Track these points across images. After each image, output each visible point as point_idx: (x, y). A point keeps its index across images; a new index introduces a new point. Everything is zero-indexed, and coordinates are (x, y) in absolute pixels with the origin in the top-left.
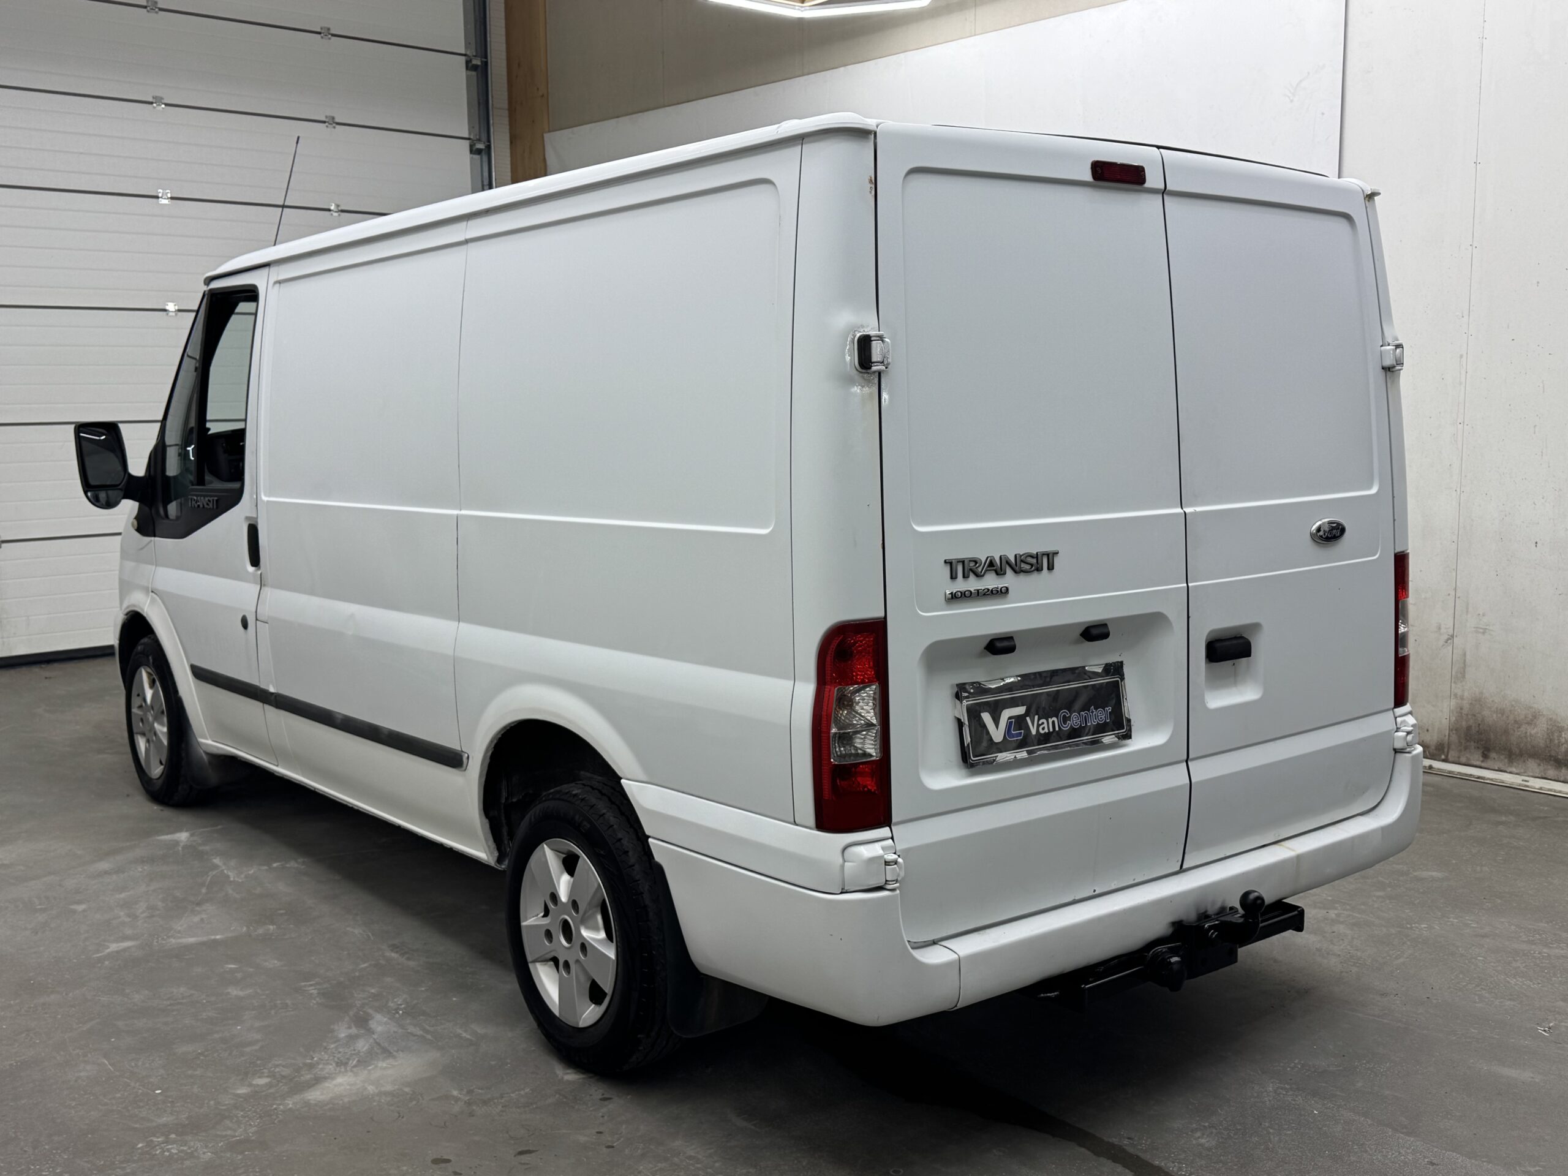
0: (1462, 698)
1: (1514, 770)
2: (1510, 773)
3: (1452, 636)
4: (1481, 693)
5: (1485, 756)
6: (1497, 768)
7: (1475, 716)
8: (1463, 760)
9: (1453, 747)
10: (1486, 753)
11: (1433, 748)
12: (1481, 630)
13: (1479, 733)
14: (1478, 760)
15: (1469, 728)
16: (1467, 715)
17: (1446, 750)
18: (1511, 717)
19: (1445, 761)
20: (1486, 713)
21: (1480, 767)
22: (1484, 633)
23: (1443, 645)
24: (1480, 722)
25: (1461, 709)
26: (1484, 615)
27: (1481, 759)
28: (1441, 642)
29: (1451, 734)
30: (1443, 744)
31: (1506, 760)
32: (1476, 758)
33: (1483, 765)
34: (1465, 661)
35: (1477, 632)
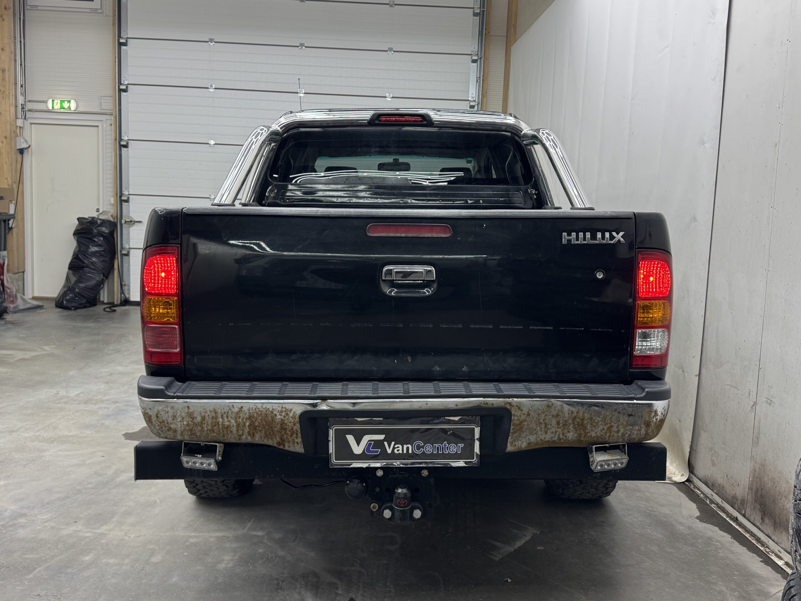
0: (756, 462)
1: (776, 540)
2: (774, 541)
3: (755, 403)
4: (765, 460)
5: (763, 519)
6: (767, 534)
7: (761, 479)
8: (752, 520)
9: (749, 505)
10: (763, 516)
11: (739, 502)
12: (769, 401)
13: (762, 496)
14: (759, 522)
15: (757, 490)
16: (757, 477)
17: (745, 506)
18: (778, 488)
19: (744, 516)
20: (766, 479)
21: (760, 529)
22: (770, 404)
23: (751, 410)
24: (762, 487)
25: (755, 471)
26: (771, 388)
27: (761, 521)
28: (750, 408)
29: (749, 493)
30: (744, 500)
31: (772, 528)
32: (757, 519)
33: (761, 527)
34: (760, 428)
35: (767, 402)
